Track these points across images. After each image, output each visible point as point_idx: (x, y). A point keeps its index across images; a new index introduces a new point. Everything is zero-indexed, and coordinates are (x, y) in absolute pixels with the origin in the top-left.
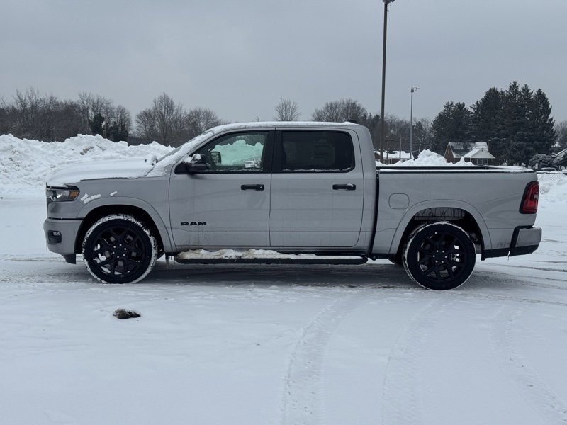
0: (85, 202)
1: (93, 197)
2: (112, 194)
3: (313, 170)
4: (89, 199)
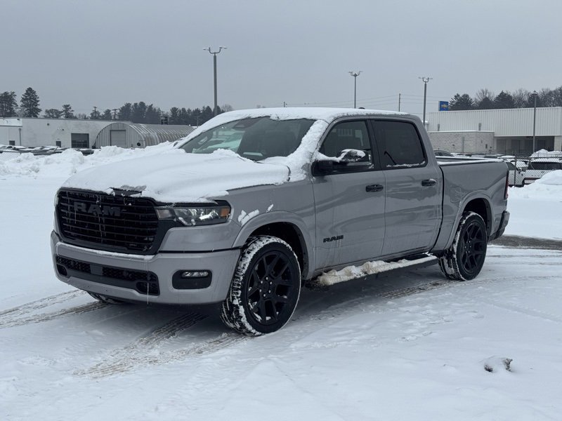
0: (243, 223)
1: (252, 214)
2: (270, 208)
3: (405, 165)
4: (247, 218)
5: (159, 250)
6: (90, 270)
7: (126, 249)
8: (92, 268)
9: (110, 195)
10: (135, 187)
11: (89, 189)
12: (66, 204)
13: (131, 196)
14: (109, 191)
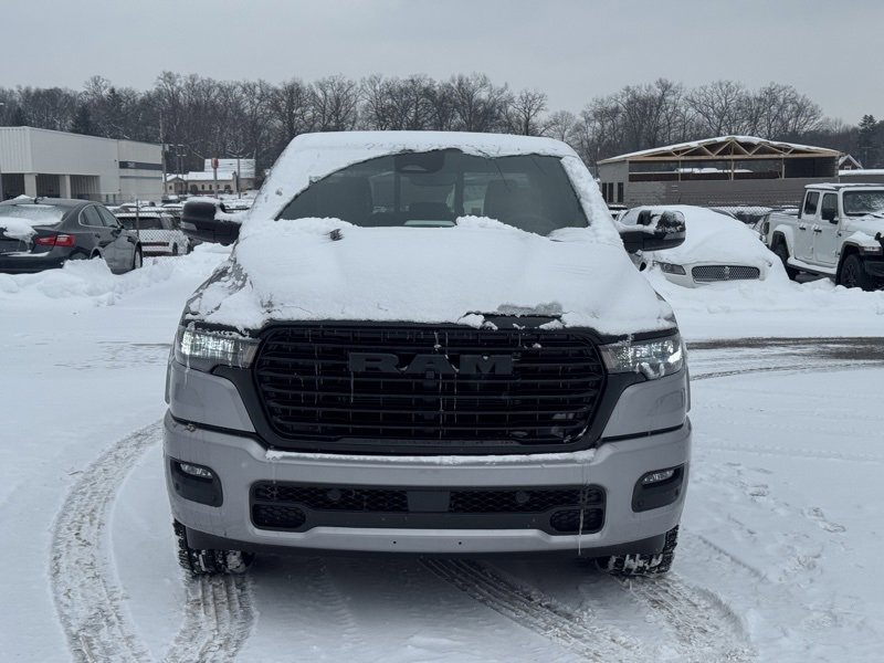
5: (603, 436)
6: (405, 505)
7: (515, 444)
8: (411, 500)
9: (482, 328)
10: (534, 306)
11: (404, 319)
12: (308, 362)
13: (542, 327)
14: (476, 322)
